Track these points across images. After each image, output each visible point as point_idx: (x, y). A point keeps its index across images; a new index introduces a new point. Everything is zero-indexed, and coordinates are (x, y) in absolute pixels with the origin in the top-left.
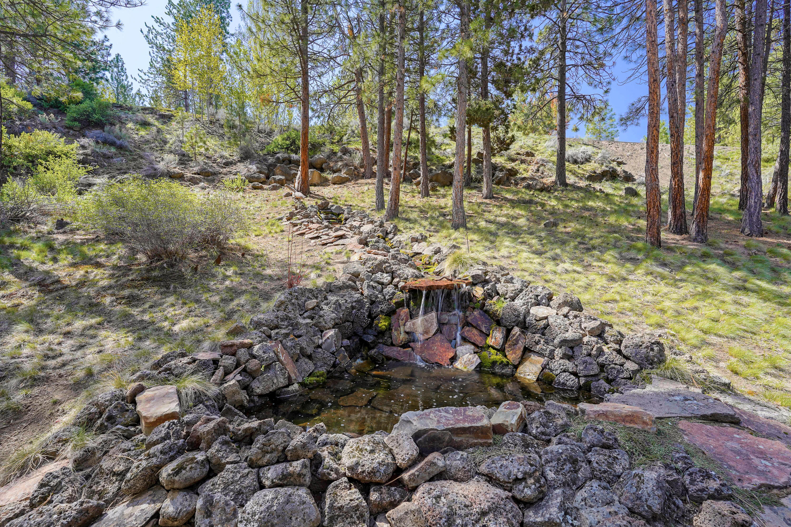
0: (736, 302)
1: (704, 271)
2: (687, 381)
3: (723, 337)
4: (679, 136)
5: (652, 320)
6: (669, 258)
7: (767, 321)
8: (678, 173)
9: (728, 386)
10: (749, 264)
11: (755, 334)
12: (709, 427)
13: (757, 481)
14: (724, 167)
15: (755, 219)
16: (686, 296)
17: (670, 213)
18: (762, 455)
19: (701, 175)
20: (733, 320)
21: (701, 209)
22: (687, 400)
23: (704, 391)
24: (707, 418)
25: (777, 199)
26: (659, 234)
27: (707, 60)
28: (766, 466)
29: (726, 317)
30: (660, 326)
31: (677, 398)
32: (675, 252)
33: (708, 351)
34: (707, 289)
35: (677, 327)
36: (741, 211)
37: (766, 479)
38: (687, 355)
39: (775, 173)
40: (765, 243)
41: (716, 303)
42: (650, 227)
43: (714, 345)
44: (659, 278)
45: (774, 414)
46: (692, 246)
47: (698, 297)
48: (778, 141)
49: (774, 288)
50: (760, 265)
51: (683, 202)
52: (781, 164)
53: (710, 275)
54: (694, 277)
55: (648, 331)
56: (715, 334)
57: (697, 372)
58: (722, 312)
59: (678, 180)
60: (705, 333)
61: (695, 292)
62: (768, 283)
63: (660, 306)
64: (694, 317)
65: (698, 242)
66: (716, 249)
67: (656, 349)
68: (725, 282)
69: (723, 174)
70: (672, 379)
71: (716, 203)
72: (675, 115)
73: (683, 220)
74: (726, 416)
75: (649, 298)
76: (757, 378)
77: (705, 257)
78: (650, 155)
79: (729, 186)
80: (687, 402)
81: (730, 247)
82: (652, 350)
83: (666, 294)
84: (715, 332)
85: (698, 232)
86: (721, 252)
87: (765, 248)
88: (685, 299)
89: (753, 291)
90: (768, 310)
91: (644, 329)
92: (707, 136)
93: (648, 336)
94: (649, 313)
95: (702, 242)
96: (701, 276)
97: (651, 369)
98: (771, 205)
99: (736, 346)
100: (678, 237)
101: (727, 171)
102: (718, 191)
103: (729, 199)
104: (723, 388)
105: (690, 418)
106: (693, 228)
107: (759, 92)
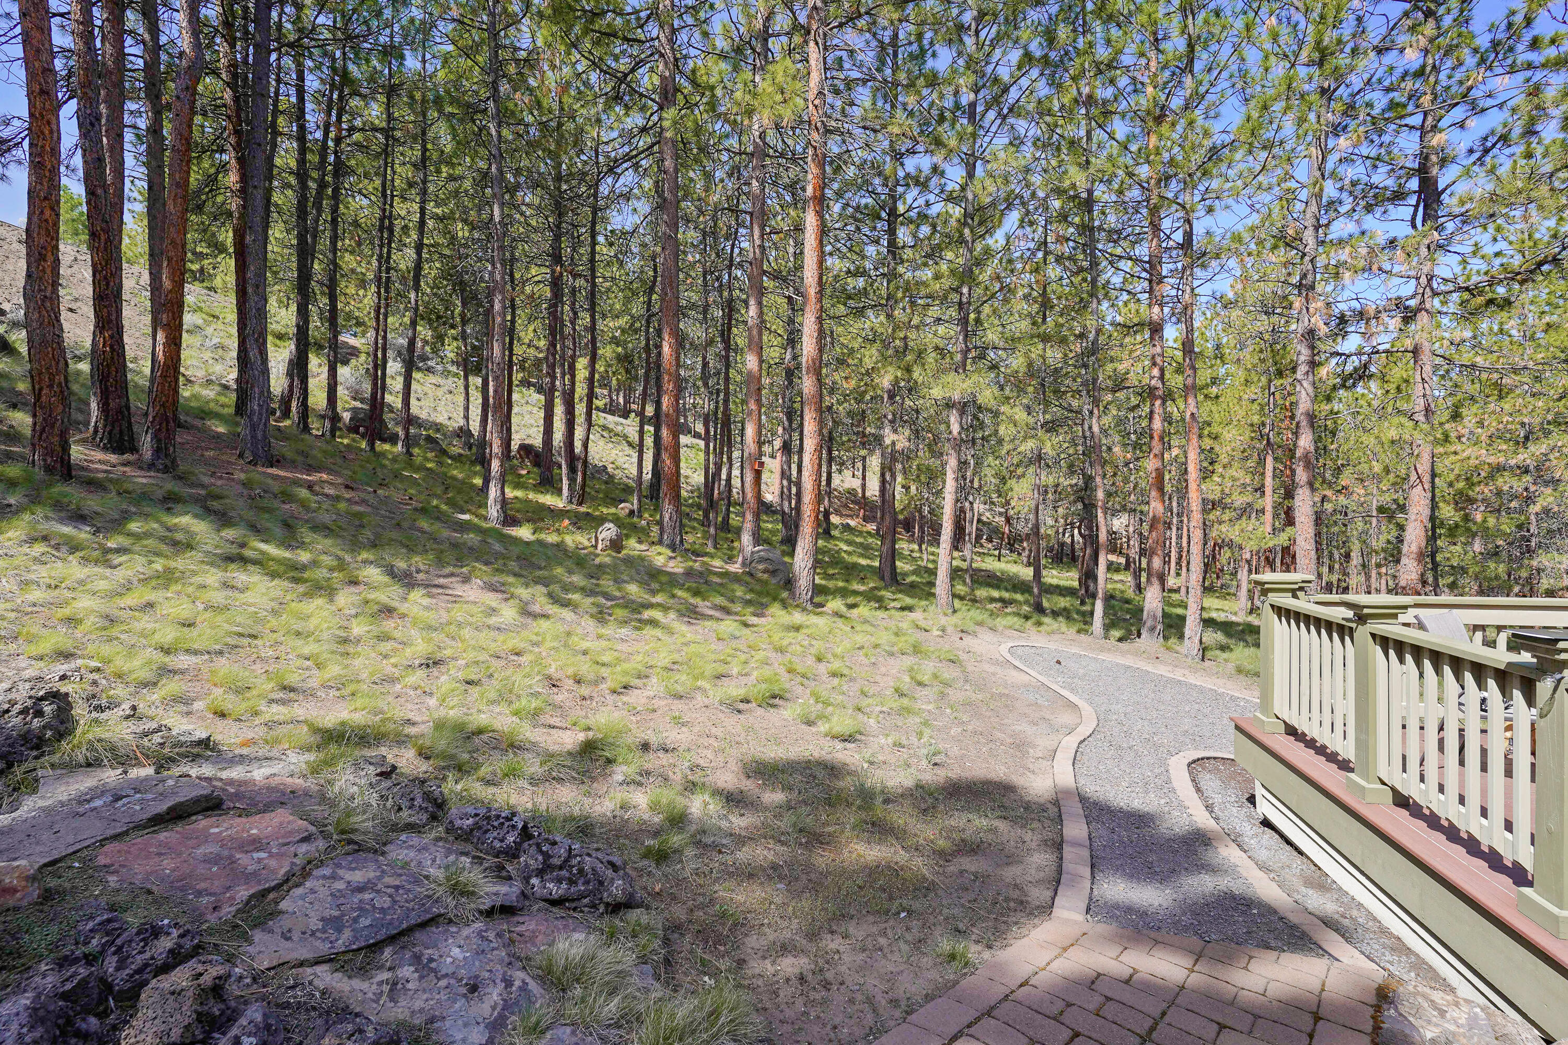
0: (226, 585)
1: (169, 529)
2: (124, 760)
3: (201, 653)
4: (108, 240)
5: (45, 646)
6: (92, 503)
7: (274, 612)
8: (110, 321)
9: (205, 743)
10: (250, 515)
11: (255, 637)
12: (163, 836)
13: (243, 893)
14: (209, 331)
15: (259, 435)
16: (130, 582)
17: (94, 405)
18: (256, 844)
19: (161, 337)
20: (219, 619)
21: (163, 405)
22: (118, 798)
23: (159, 769)
24: (159, 821)
25: (294, 404)
26: (66, 448)
27: (169, 106)
28: (260, 860)
29: (208, 615)
30: (67, 656)
31: (98, 803)
32: (105, 489)
33: (171, 686)
34: (172, 564)
35: (106, 650)
36: (238, 419)
37: (259, 882)
38: (126, 706)
39: (291, 361)
40: (276, 478)
41: (190, 590)
42: (41, 431)
43: (182, 672)
44: (64, 549)
45: (276, 768)
46: (141, 479)
47: (154, 583)
48: (294, 308)
49: (287, 554)
50: (266, 516)
51: (123, 385)
52: (297, 346)
53: (179, 536)
54: (145, 542)
55: (28, 674)
56: (187, 651)
57: (146, 734)
58: (201, 607)
59: (111, 337)
60: (167, 651)
61: (149, 573)
62: (278, 546)
63: (67, 611)
64: (145, 622)
65: (158, 471)
66: (192, 485)
67: (48, 709)
68: (209, 548)
69: (208, 343)
70: (89, 765)
71: (195, 396)
72: (99, 191)
73: (125, 424)
74: (197, 801)
75: (36, 595)
76: (256, 714)
77: (170, 502)
78: (38, 262)
79: (218, 368)
80: (120, 803)
81: (219, 483)
82: (39, 713)
83: (82, 583)
84: (186, 646)
85: (157, 451)
86: (203, 492)
87: (276, 487)
88: (128, 587)
89: (255, 562)
90: (277, 593)
91: (19, 670)
92: (170, 260)
93: (28, 686)
94: (35, 630)
95: (166, 470)
96: (162, 539)
97: (36, 758)
98: (286, 414)
99: (223, 665)
100: (113, 458)
101: (215, 340)
102: (200, 374)
103: (219, 394)
104: (195, 750)
105: (126, 833)
106: (146, 443)
107: (261, 211)
